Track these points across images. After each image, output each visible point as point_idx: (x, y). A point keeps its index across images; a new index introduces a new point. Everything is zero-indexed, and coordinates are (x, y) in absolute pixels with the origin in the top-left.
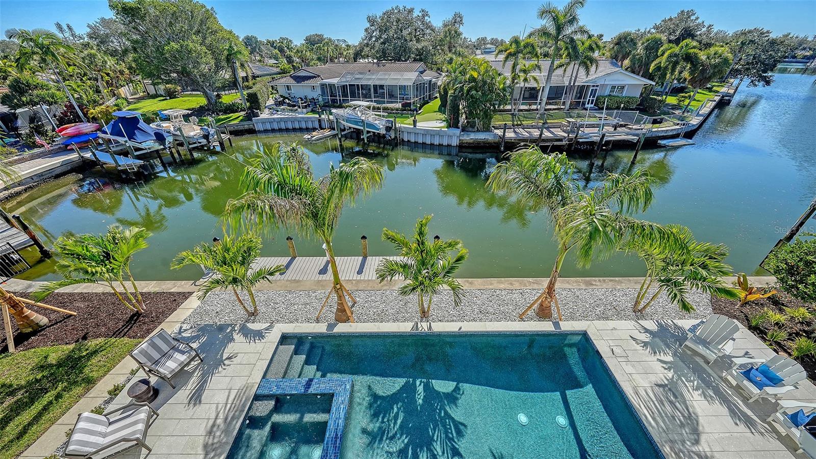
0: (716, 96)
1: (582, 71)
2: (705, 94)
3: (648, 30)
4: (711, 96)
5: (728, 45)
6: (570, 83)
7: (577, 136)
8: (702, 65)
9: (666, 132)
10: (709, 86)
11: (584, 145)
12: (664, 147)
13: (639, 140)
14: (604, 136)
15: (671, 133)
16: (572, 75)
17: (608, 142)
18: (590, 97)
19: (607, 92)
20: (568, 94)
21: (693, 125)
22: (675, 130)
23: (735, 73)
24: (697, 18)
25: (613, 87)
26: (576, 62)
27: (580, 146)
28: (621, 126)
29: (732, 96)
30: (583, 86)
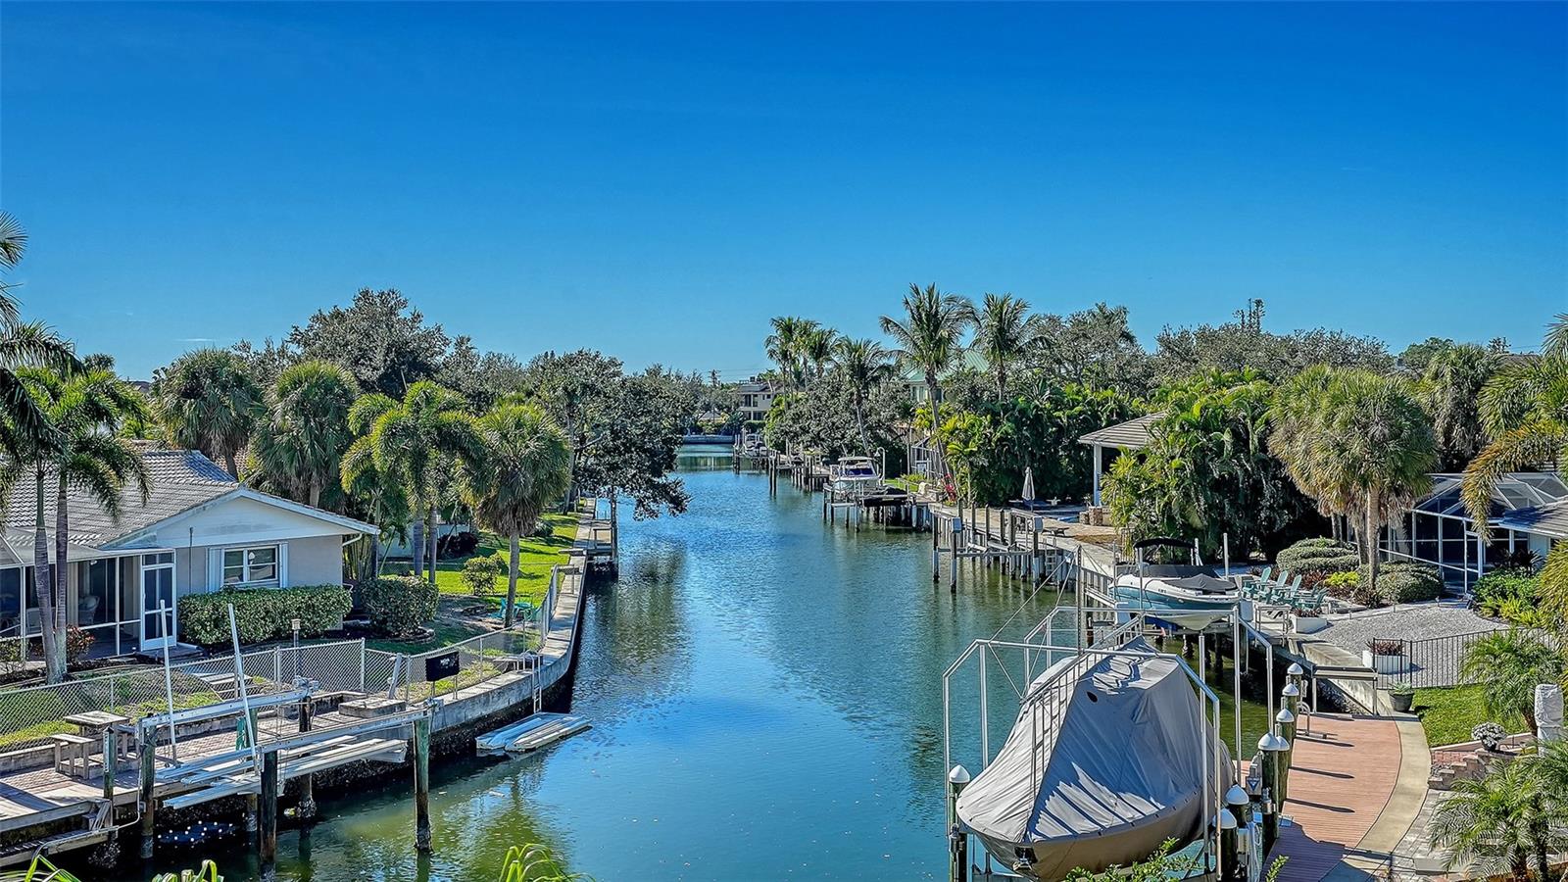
0: (573, 554)
1: (82, 500)
2: (541, 553)
3: (276, 347)
4: (557, 556)
5: (534, 398)
6: (42, 555)
7: (148, 788)
8: (499, 461)
9: (486, 703)
10: (539, 526)
11: (193, 823)
12: (505, 758)
13: (410, 749)
14: (271, 762)
15: (501, 704)
16: (40, 522)
17: (296, 787)
18: (151, 604)
19: (216, 579)
20: (46, 601)
21: (557, 662)
22: (509, 687)
23: (589, 479)
24: (416, 318)
25: (233, 557)
26: (46, 465)
27: (180, 829)
28: (323, 707)
29: (612, 550)
30: (101, 562)
